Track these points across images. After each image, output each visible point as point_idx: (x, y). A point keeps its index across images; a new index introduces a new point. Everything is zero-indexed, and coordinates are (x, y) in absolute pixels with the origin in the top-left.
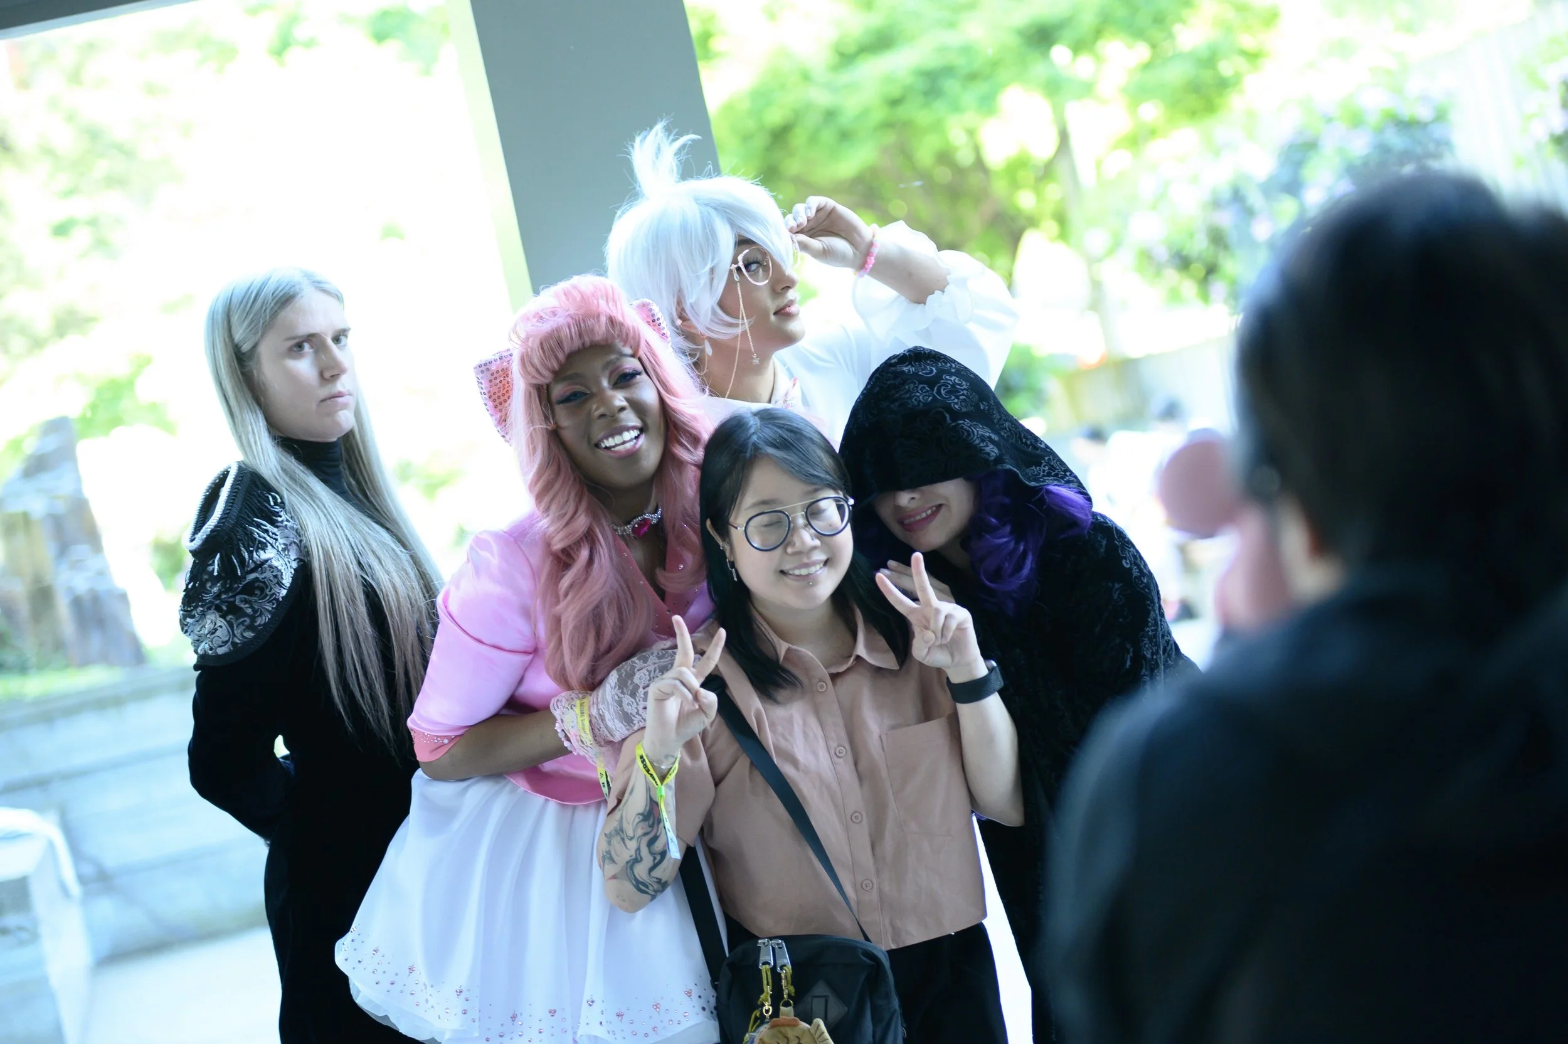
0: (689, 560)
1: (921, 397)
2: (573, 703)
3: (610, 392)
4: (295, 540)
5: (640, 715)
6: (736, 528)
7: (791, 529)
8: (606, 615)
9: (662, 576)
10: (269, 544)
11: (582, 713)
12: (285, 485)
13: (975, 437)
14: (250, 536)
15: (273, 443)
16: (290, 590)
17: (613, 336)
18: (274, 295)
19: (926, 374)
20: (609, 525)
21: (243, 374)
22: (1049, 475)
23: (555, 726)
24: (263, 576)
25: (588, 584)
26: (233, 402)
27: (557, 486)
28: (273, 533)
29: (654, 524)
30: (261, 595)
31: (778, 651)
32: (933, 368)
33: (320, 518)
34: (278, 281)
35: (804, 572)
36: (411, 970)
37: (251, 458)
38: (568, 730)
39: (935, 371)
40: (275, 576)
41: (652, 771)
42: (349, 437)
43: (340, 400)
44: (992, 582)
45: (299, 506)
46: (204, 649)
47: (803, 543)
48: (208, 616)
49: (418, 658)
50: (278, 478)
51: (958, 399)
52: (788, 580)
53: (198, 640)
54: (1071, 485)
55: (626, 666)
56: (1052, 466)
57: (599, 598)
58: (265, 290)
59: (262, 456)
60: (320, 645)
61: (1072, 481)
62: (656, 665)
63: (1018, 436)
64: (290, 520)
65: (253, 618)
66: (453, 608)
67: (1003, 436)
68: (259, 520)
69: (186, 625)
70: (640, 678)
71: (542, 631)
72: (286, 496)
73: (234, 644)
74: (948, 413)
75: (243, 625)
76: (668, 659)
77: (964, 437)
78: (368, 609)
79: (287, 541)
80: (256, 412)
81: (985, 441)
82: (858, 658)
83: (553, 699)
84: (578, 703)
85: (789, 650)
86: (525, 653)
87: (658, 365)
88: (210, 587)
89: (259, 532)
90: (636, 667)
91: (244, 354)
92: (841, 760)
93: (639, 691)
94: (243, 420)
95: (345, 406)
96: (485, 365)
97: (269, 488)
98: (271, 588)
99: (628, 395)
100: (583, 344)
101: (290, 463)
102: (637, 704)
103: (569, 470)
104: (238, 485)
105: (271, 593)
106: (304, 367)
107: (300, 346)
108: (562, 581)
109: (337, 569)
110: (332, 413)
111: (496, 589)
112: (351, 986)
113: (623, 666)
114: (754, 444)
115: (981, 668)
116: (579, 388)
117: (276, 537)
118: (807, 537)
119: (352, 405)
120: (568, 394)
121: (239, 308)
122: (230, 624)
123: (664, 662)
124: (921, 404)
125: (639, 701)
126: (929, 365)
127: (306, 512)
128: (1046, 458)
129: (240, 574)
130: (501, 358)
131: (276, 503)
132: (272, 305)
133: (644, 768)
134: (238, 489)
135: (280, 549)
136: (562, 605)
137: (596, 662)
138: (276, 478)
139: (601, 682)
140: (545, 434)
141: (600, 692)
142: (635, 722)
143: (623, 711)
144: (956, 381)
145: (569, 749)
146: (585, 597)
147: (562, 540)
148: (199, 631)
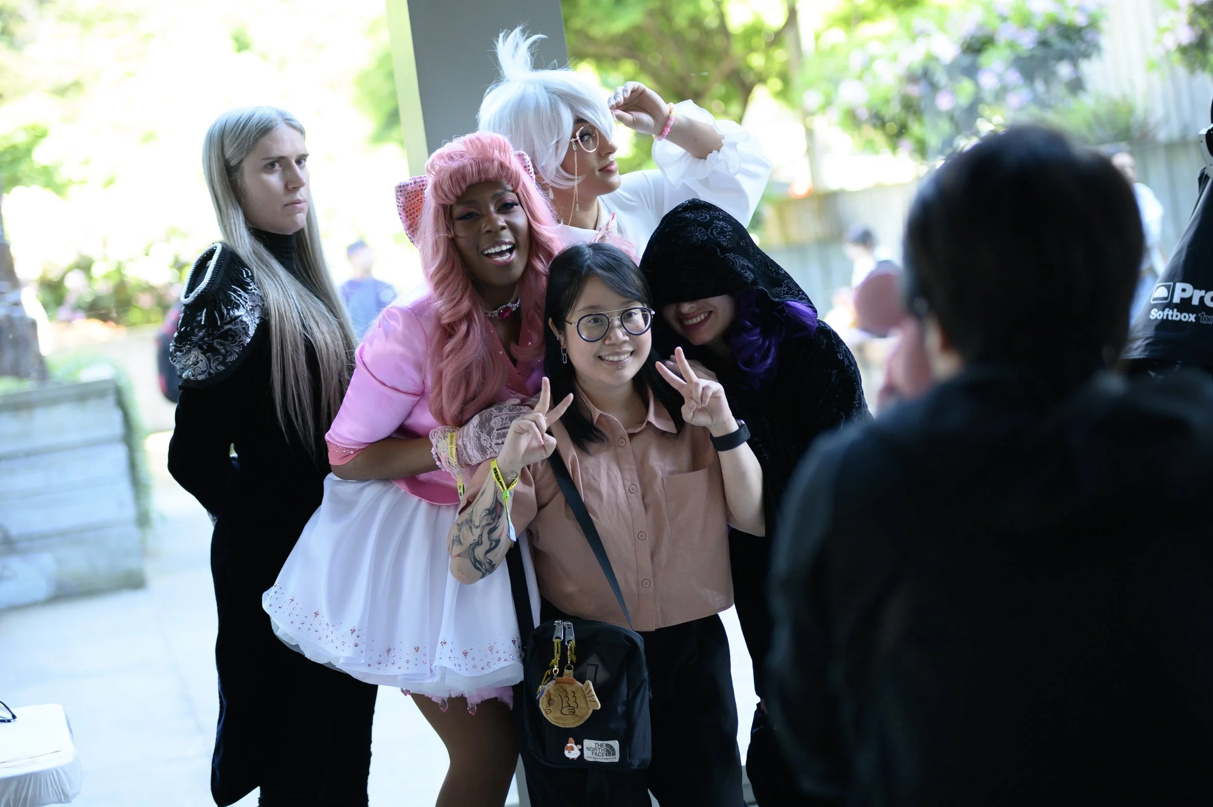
0: (534, 340)
1: (699, 236)
2: (446, 435)
3: (495, 215)
4: (260, 304)
5: (493, 449)
6: (571, 324)
7: (610, 328)
8: (474, 372)
9: (514, 348)
10: (241, 305)
11: (451, 443)
12: (255, 264)
13: (738, 266)
14: (228, 298)
15: (248, 233)
16: (253, 339)
17: (502, 177)
18: (257, 127)
19: (702, 219)
20: (482, 310)
21: (230, 181)
22: (788, 293)
23: (431, 450)
24: (235, 327)
25: (463, 350)
26: (222, 202)
27: (451, 277)
28: (244, 298)
29: (514, 311)
30: (232, 340)
31: (593, 416)
32: (707, 216)
33: (278, 289)
34: (260, 116)
35: (616, 358)
36: (316, 614)
37: (232, 242)
38: (440, 453)
39: (708, 217)
40: (244, 328)
41: (502, 480)
42: (300, 234)
43: (298, 205)
44: (747, 367)
45: (265, 280)
46: (188, 375)
47: (617, 338)
48: (193, 352)
49: (338, 394)
50: (251, 258)
51: (726, 238)
52: (603, 364)
53: (182, 368)
54: (803, 301)
55: (486, 413)
56: (790, 287)
57: (471, 361)
58: (250, 123)
59: (240, 241)
60: (271, 380)
61: (804, 299)
62: (507, 415)
63: (766, 265)
64: (257, 289)
65: (225, 357)
66: (367, 358)
67: (756, 265)
68: (235, 287)
69: (175, 357)
70: (496, 423)
71: (429, 382)
72: (255, 272)
73: (210, 373)
74: (719, 248)
75: (218, 361)
76: (516, 413)
77: (730, 265)
78: (306, 358)
79: (254, 304)
80: (237, 210)
81: (744, 268)
82: (649, 423)
83: (432, 430)
84: (449, 435)
85: (601, 415)
86: (415, 395)
87: (530, 200)
88: (198, 332)
89: (235, 296)
90: (493, 415)
91: (231, 167)
92: (633, 495)
93: (494, 432)
94: (228, 215)
95: (301, 211)
96: (404, 186)
97: (243, 265)
98: (240, 337)
99: (507, 219)
100: (480, 180)
101: (259, 248)
102: (491, 441)
103: (460, 267)
104: (222, 260)
105: (239, 340)
106: (274, 180)
107: (272, 165)
108: (446, 346)
109: (288, 328)
110: (293, 213)
111: (400, 349)
112: (272, 624)
113: (484, 413)
114: (588, 266)
115: (734, 425)
116: (473, 210)
117: (246, 300)
118: (620, 334)
119: (306, 210)
120: (465, 213)
121: (230, 134)
122: (208, 359)
123: (513, 414)
124: (700, 241)
125: (493, 439)
126: (704, 213)
127: (268, 284)
128: (786, 282)
129: (219, 325)
130: (415, 183)
131: (248, 276)
132: (255, 133)
133: (496, 477)
134: (221, 263)
135: (248, 309)
136: (445, 362)
137: (465, 405)
138: (249, 258)
139: (467, 421)
140: (446, 240)
141: (466, 428)
142: (488, 453)
143: (480, 444)
144: (724, 225)
145: (440, 467)
146: (461, 358)
147: (450, 317)
148: (185, 362)
